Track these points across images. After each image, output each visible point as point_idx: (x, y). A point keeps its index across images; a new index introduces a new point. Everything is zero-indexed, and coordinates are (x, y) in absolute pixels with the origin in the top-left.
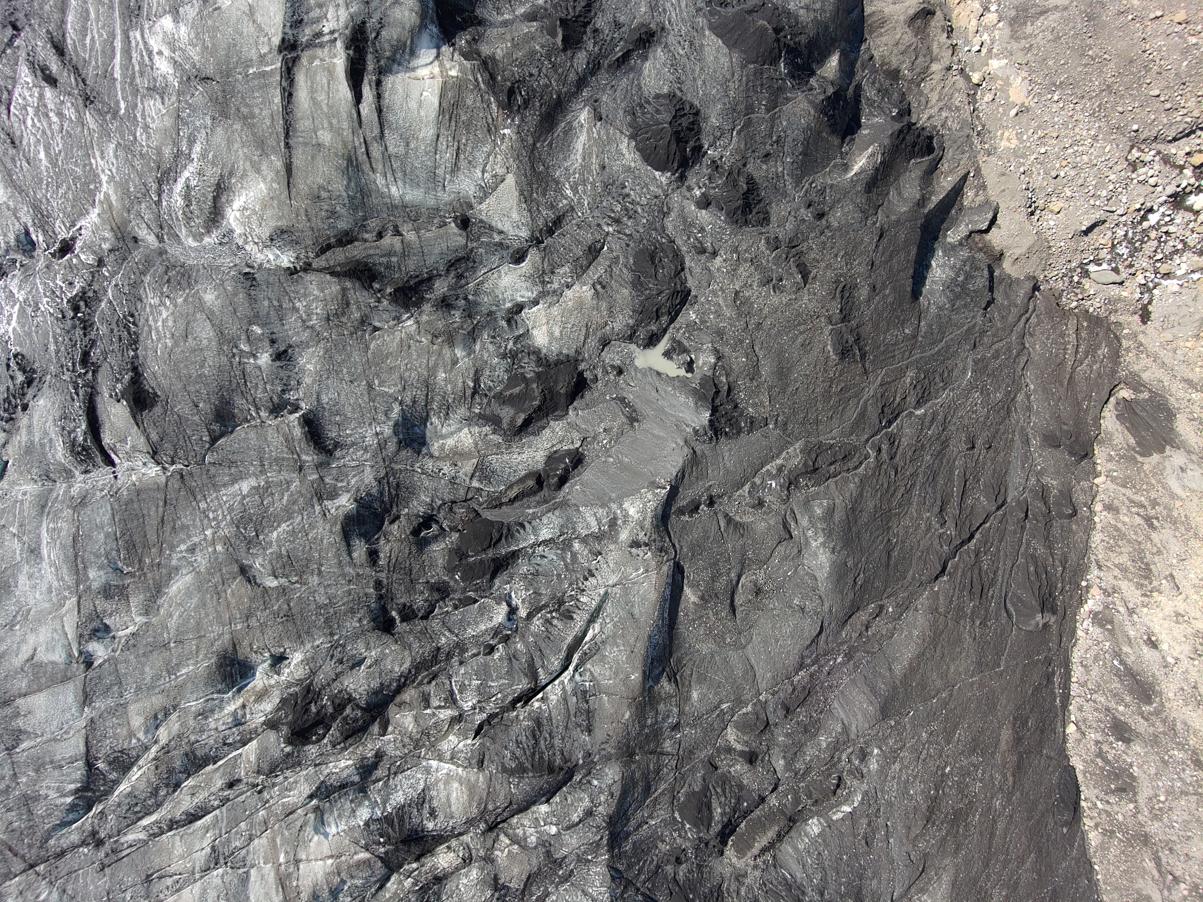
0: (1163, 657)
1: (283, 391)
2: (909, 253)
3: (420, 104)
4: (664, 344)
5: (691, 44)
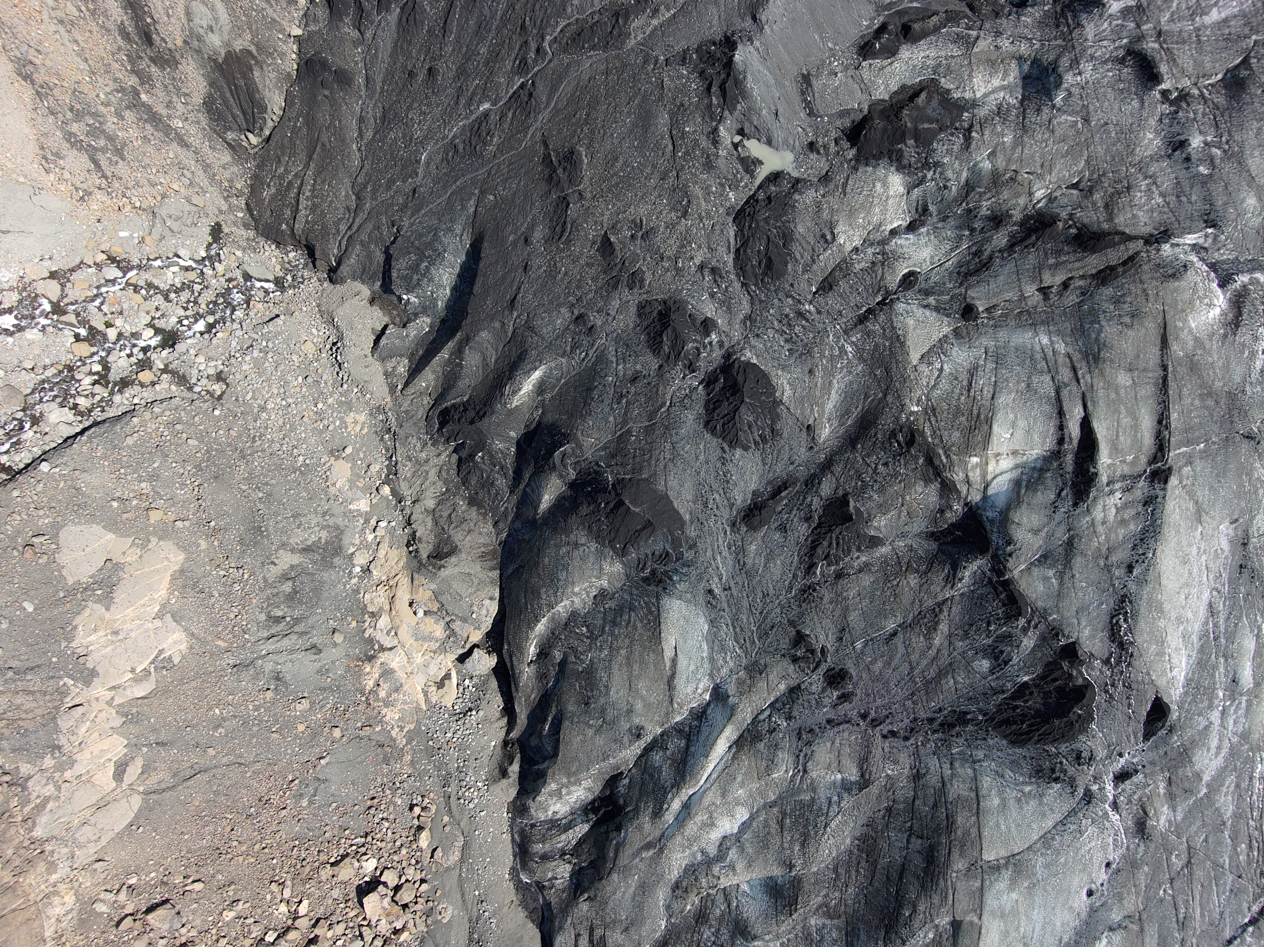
1: (1176, 112)
2: (483, 284)
3: (1013, 424)
4: (762, 173)
5: (705, 504)
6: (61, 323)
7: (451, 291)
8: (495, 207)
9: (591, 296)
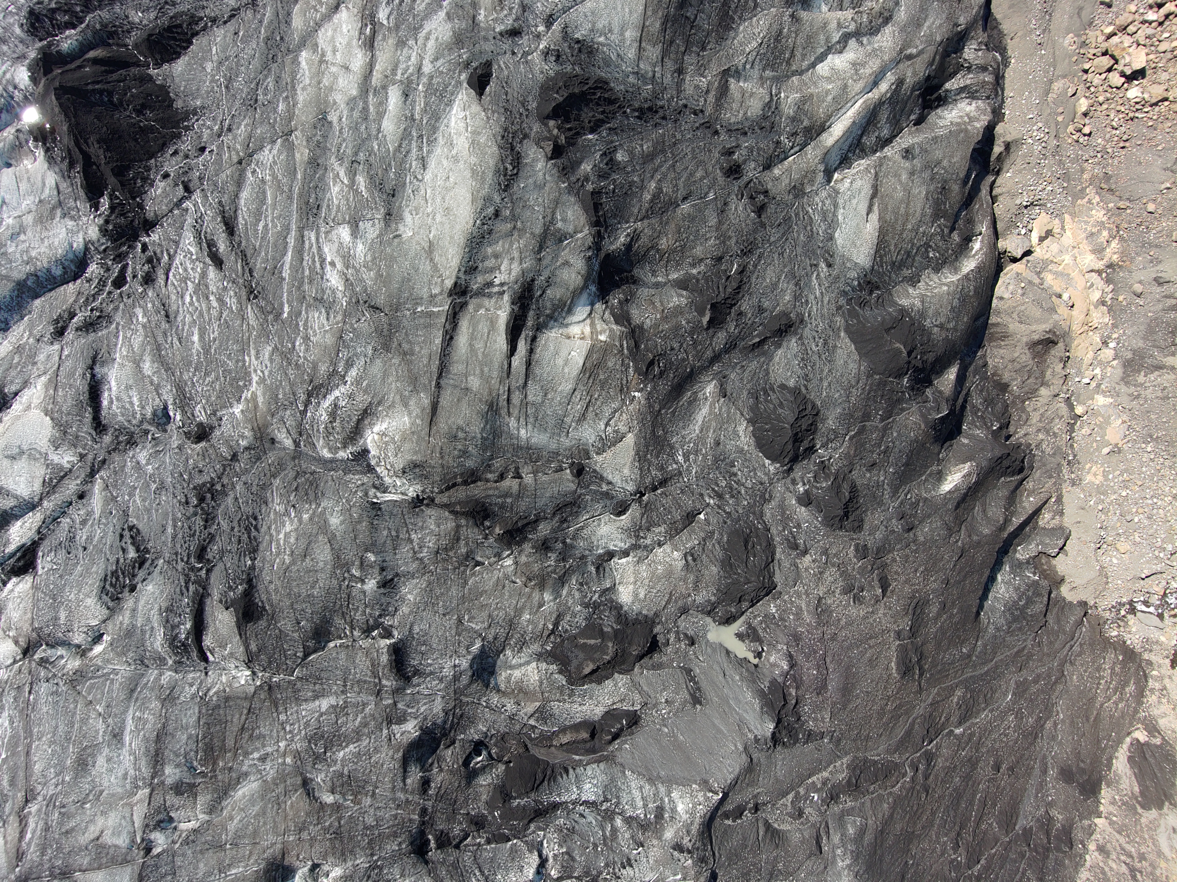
1: (380, 616)
2: (982, 575)
8: (963, 640)
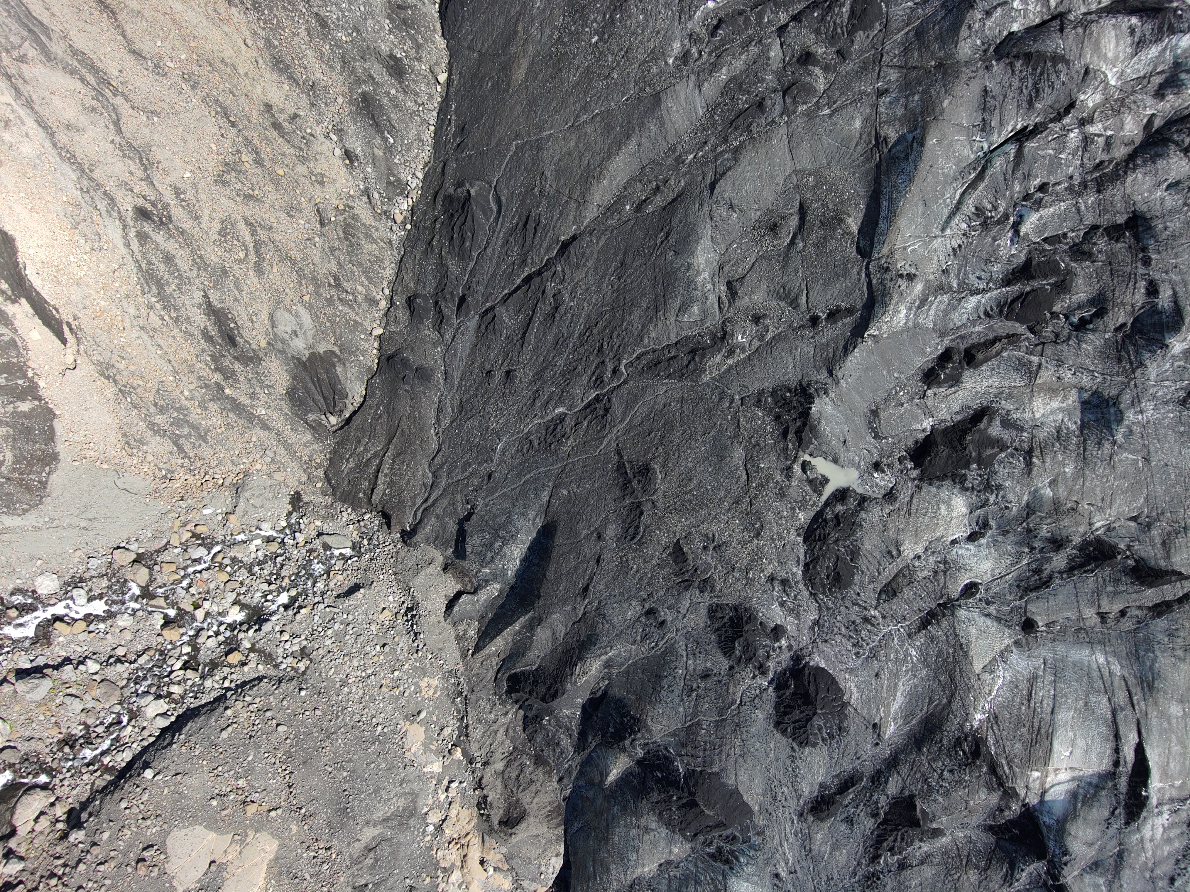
0: (341, 141)
3: (1073, 744)
4: (828, 490)
5: (775, 798)
6: (152, 606)
7: (521, 561)
8: (568, 503)
9: (661, 593)
